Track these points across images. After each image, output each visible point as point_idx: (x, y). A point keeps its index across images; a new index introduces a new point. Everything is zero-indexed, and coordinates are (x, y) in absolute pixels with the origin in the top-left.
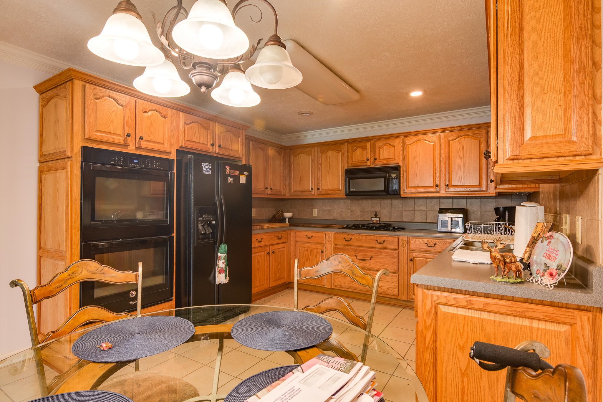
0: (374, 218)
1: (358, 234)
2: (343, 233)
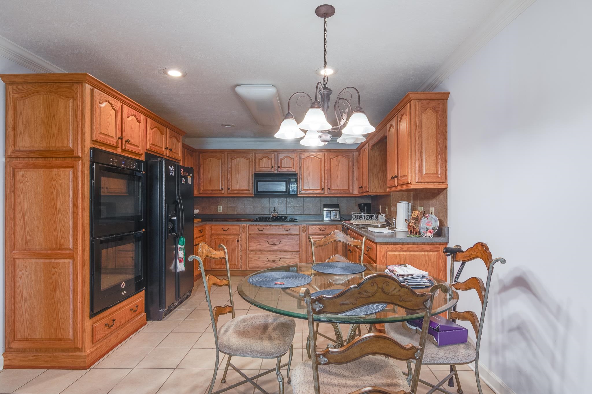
0: (273, 212)
1: (269, 225)
2: (256, 225)
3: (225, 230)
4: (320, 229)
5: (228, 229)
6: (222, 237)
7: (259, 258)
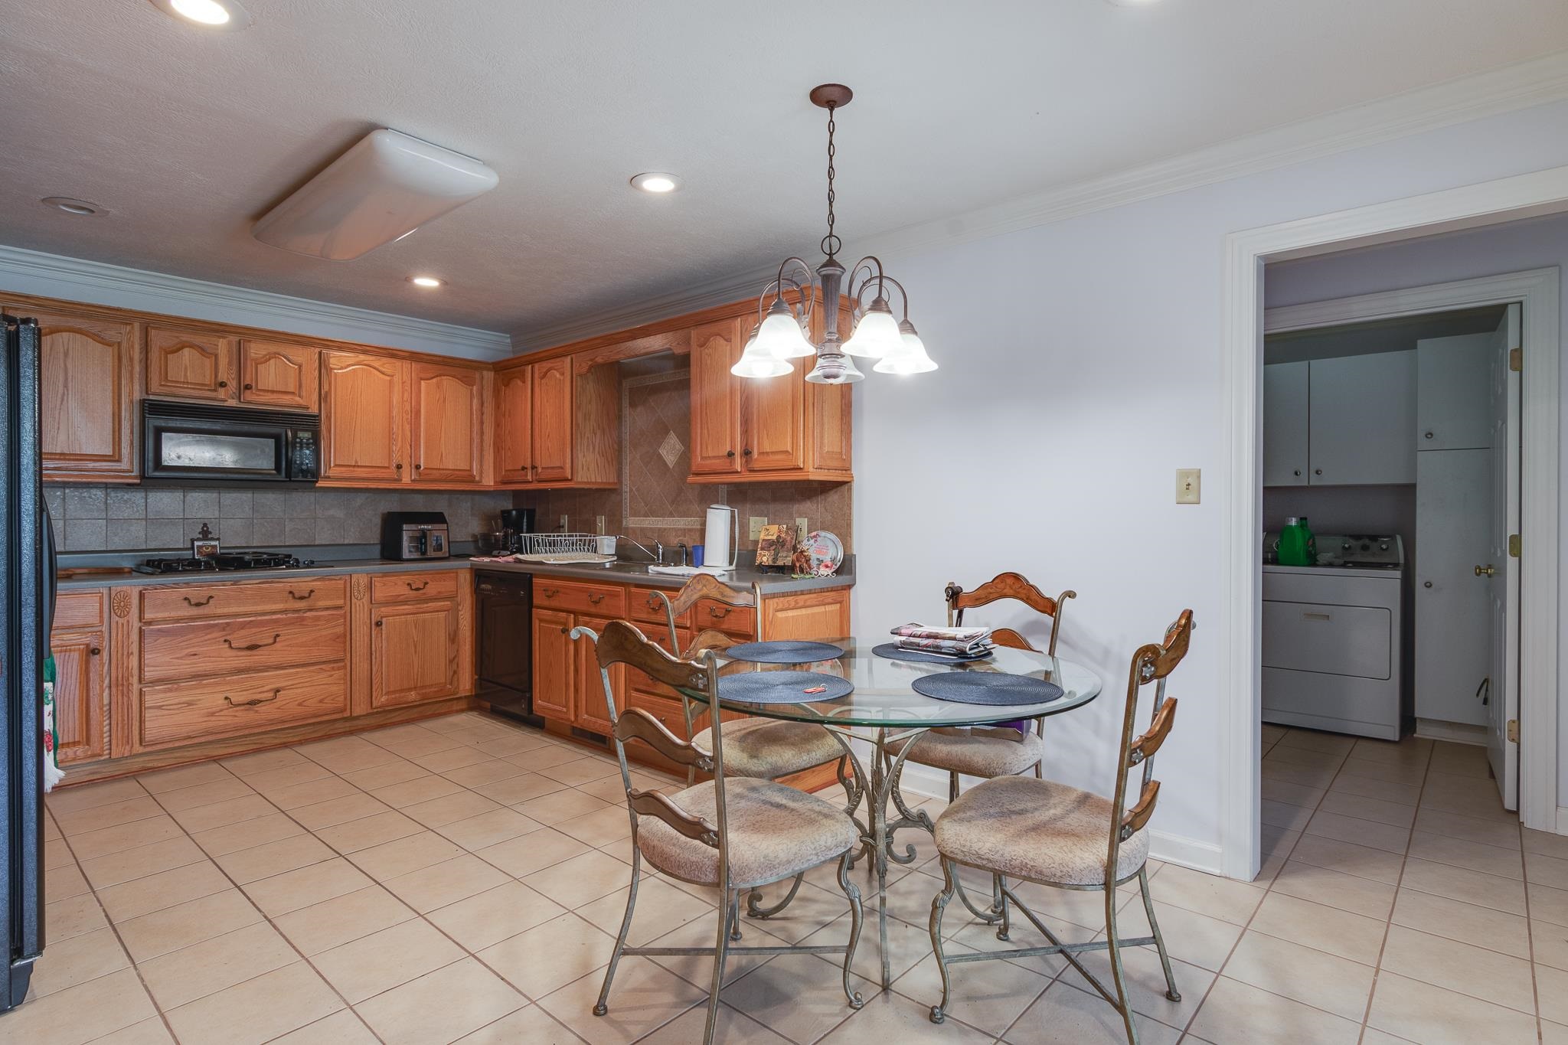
0: (198, 539)
2: (177, 585)
4: (408, 584)
7: (189, 704)
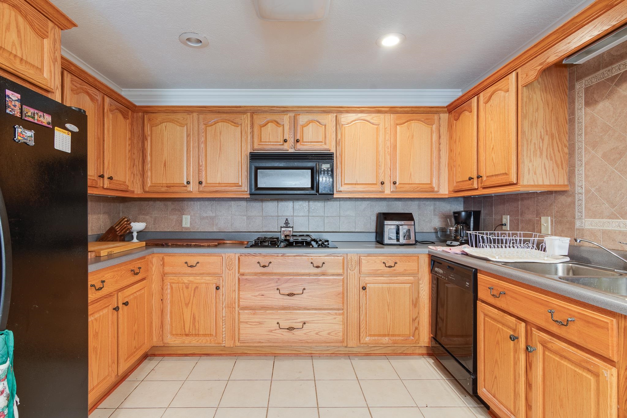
0: (284, 227)
1: (280, 255)
2: (255, 255)
3: (191, 266)
4: (384, 263)
5: (198, 263)
6: (186, 280)
7: (260, 323)
